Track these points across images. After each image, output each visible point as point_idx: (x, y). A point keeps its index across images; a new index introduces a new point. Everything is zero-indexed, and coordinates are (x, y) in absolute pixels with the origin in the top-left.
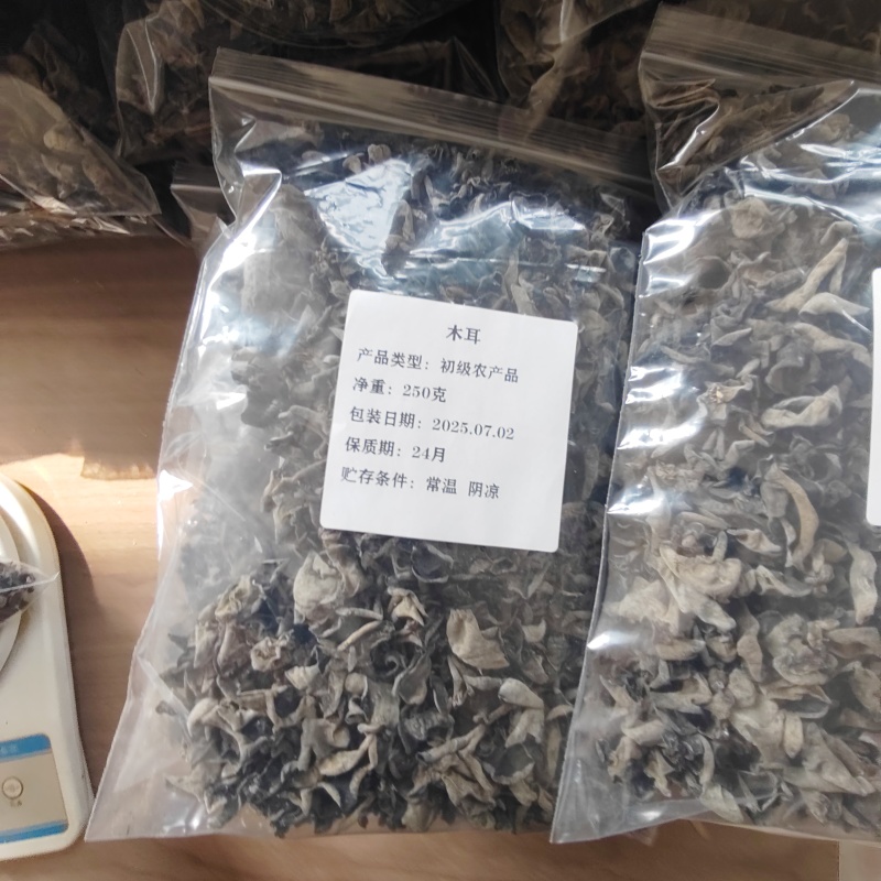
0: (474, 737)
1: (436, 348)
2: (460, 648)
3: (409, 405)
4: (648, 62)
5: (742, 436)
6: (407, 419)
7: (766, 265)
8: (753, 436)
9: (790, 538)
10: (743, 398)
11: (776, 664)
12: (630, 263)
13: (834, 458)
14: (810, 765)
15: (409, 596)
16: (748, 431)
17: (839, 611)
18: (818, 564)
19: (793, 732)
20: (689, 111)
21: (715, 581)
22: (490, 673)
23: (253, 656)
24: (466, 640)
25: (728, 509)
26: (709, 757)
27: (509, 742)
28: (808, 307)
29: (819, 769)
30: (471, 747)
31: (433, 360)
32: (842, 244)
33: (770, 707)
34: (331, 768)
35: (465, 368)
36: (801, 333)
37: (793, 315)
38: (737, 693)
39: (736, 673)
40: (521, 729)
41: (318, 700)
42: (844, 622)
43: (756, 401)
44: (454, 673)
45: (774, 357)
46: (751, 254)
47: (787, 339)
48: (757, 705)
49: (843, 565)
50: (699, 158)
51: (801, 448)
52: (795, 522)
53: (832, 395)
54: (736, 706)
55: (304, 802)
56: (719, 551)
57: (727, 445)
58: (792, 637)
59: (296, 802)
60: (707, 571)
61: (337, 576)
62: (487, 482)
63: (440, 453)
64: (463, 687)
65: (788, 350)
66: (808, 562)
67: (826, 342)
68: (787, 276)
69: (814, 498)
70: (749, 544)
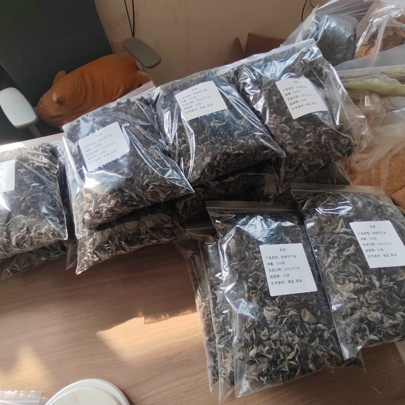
0: (317, 340)
1: (279, 254)
2: (306, 319)
3: (279, 266)
4: (292, 191)
5: (341, 258)
6: (280, 269)
7: (330, 225)
8: (343, 258)
9: (359, 276)
10: (338, 251)
11: (369, 301)
12: (304, 229)
13: (359, 259)
14: (385, 321)
15: (292, 309)
16: (342, 257)
17: (374, 289)
18: (366, 279)
19: (378, 315)
20: (303, 199)
21: (350, 287)
22: (314, 324)
23: (262, 337)
24: (307, 317)
25: (345, 274)
26: (366, 327)
27: (325, 338)
28: (341, 231)
29: (386, 322)
30: (318, 342)
31: (279, 257)
32: (342, 219)
33: (372, 312)
34: (290, 357)
35: (286, 257)
36: (342, 236)
37: (339, 233)
38: (365, 311)
39: (363, 308)
40: (326, 335)
41: (280, 341)
42: (376, 290)
43: (340, 251)
44: (307, 326)
45: (340, 242)
46: (326, 223)
47: (340, 238)
48: (370, 313)
49: (371, 279)
50: (309, 207)
51: (352, 258)
52: (359, 272)
53: (353, 247)
54: (366, 314)
55: (287, 369)
56: (348, 283)
57: (339, 260)
58: (369, 295)
59: (285, 370)
60: (347, 287)
61: (274, 310)
62: (299, 279)
63: (288, 275)
64: (310, 329)
65: (341, 240)
66: (364, 279)
67: (348, 237)
68: (335, 226)
69: (359, 266)
70: (352, 280)
